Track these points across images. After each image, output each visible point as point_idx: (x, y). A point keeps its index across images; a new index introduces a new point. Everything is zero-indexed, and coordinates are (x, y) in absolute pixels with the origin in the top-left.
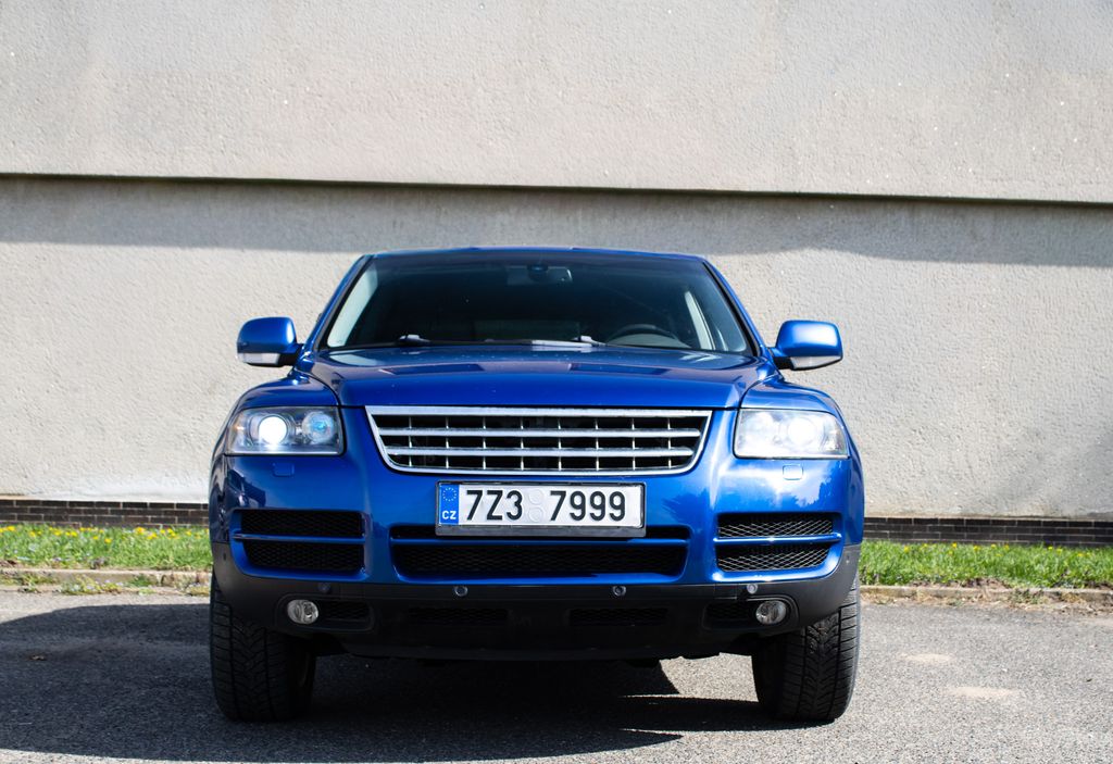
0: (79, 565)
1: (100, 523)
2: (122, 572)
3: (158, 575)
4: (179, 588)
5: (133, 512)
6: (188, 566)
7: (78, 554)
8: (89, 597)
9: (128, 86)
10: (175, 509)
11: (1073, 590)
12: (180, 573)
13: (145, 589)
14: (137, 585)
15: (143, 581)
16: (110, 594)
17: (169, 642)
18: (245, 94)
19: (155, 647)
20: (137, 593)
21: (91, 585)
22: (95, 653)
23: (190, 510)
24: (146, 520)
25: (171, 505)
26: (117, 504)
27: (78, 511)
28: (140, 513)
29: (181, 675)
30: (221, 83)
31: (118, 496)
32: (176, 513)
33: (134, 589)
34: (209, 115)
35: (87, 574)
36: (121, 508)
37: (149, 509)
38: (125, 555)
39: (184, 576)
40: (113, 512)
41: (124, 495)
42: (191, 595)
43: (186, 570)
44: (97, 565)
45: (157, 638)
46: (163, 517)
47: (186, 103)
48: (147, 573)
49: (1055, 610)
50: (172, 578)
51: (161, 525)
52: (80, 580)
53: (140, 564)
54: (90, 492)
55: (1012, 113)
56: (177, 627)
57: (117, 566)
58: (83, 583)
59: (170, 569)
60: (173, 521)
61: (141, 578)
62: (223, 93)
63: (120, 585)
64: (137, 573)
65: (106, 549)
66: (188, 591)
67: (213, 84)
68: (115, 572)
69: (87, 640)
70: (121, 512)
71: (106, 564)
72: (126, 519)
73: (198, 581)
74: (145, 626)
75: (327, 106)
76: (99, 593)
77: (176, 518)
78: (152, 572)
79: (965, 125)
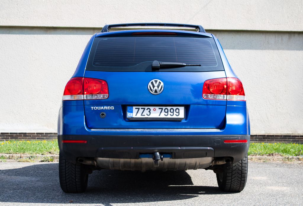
3: (8, 155)
4: (15, 159)
12: (15, 155)
13: (4, 160)
15: (3, 157)
19: (11, 178)
23: (14, 135)
25: (8, 133)
29: (22, 186)
32: (10, 136)
43: (17, 154)
45: (11, 175)
48: (4, 155)
49: (297, 163)
51: (5, 140)
53: (1, 152)
59: (11, 153)
60: (9, 138)
66: (18, 161)
73: (21, 157)
78: (6, 155)
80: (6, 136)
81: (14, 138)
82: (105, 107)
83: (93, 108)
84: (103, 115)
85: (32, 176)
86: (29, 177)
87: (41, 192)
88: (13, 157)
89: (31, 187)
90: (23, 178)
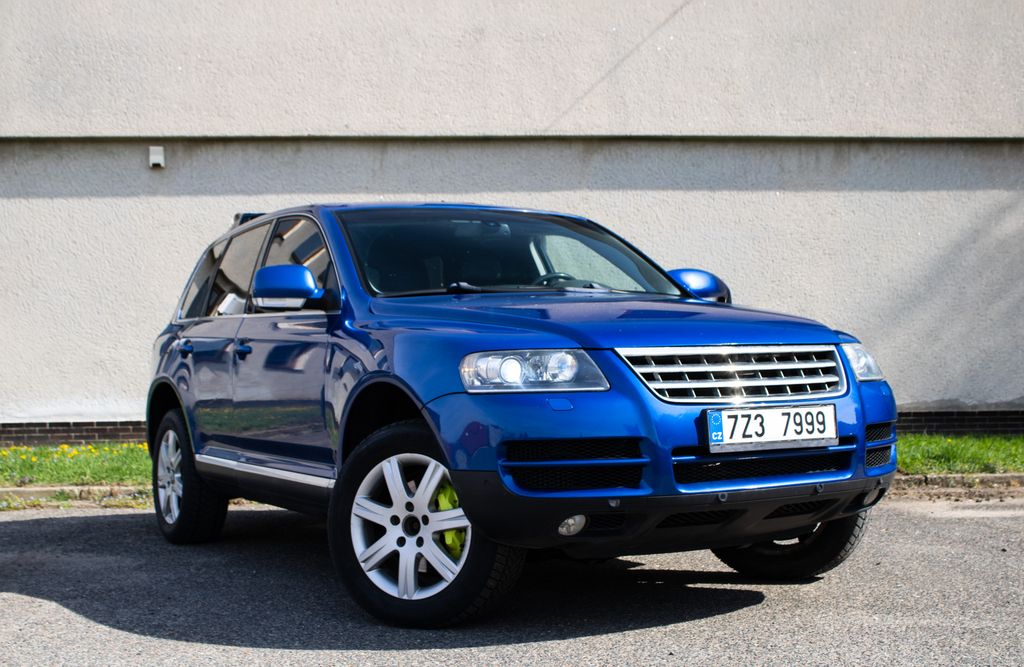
0: (7, 483)
1: (29, 442)
2: (45, 489)
3: (76, 490)
4: (95, 500)
5: (58, 431)
6: (104, 482)
7: (6, 474)
8: (16, 513)
9: (40, 57)
10: (95, 427)
12: (95, 488)
13: (65, 503)
14: (58, 500)
15: (63, 496)
16: (34, 509)
17: (82, 554)
18: (144, 62)
19: (69, 559)
20: (58, 507)
21: (18, 501)
22: (16, 567)
23: (108, 427)
24: (70, 437)
25: (91, 424)
26: (44, 424)
27: (10, 432)
28: (64, 431)
29: (90, 586)
30: (122, 53)
31: (45, 417)
32: (97, 430)
33: (55, 503)
34: (112, 81)
35: (13, 492)
36: (48, 427)
37: (72, 428)
38: (48, 473)
39: (100, 491)
40: (40, 431)
41: (50, 417)
42: (106, 507)
43: (101, 484)
44: (22, 483)
45: (72, 551)
46: (84, 434)
47: (92, 72)
48: (67, 489)
50: (89, 493)
51: (83, 441)
52: (7, 497)
53: (61, 481)
54: (19, 415)
55: (812, 61)
56: (90, 539)
57: (41, 483)
58: (10, 500)
59: (87, 484)
60: (94, 437)
61: (62, 493)
62: (124, 61)
63: (43, 501)
64: (58, 489)
65: (32, 467)
66: (103, 504)
67: (115, 54)
68: (38, 489)
69: (10, 555)
70: (48, 431)
71: (31, 481)
72: (52, 437)
73: (111, 495)
74: (62, 539)
75: (216, 71)
76: (25, 508)
77: (97, 435)
78: (71, 488)
79: (772, 73)
80: (87, 431)
81: (105, 437)
85: (126, 552)
86: (119, 557)
87: (134, 607)
89: (111, 591)
90: (100, 559)
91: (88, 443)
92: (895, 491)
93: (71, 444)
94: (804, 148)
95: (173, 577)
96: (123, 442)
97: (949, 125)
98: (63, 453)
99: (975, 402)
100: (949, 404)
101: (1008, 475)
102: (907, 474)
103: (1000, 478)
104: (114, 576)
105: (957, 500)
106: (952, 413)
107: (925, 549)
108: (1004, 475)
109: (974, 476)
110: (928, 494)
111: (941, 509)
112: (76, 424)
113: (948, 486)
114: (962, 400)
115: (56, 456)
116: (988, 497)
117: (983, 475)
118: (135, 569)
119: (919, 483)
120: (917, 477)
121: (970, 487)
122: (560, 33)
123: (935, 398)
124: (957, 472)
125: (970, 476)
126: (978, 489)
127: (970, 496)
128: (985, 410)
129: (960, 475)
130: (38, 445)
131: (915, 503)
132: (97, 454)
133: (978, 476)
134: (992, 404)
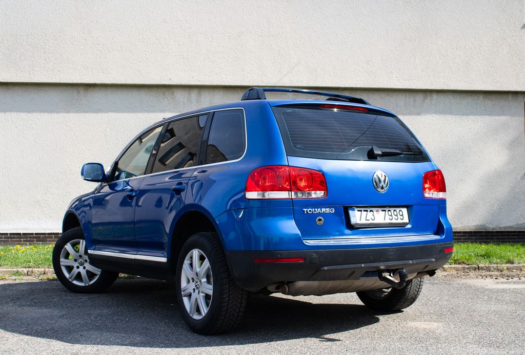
2: (8, 270)
3: (25, 270)
5: (15, 238)
10: (34, 236)
11: (449, 266)
12: (36, 269)
13: (19, 277)
14: (15, 276)
15: (18, 274)
19: (22, 311)
20: (15, 279)
23: (41, 236)
24: (21, 241)
25: (32, 234)
26: (7, 234)
28: (17, 238)
30: (51, 39)
31: (7, 230)
32: (35, 238)
34: (46, 53)
38: (9, 261)
39: (38, 271)
40: (5, 238)
41: (10, 230)
43: (39, 267)
45: (24, 306)
47: (35, 48)
48: (20, 270)
49: (443, 276)
51: (28, 243)
53: (17, 266)
55: (412, 50)
57: (5, 267)
59: (31, 267)
60: (33, 241)
61: (17, 272)
62: (52, 43)
63: (7, 276)
64: (15, 270)
66: (40, 278)
67: (48, 39)
68: (4, 270)
70: (9, 238)
72: (11, 241)
73: (45, 273)
75: (101, 49)
77: (35, 240)
78: (22, 269)
79: (392, 55)
80: (30, 237)
81: (39, 241)
82: (323, 209)
83: (307, 211)
84: (320, 220)
85: (54, 306)
86: (50, 309)
88: (33, 272)
89: (47, 330)
90: (40, 311)
91: (30, 244)
92: (463, 274)
93: (22, 245)
94: (407, 94)
95: (82, 322)
96: (49, 244)
97: (482, 84)
98: (17, 250)
99: (494, 226)
100: (481, 227)
101: (521, 265)
102: (468, 265)
103: (517, 267)
104: (49, 321)
105: (497, 279)
106: (482, 232)
107: (493, 308)
108: (519, 265)
109: (504, 265)
110: (481, 275)
111: (489, 283)
112: (24, 234)
113: (490, 271)
114: (487, 225)
115: (13, 251)
116: (513, 277)
117: (508, 265)
118: (61, 317)
119: (475, 269)
120: (474, 266)
121: (501, 271)
122: (282, 33)
123: (474, 224)
124: (494, 263)
125: (501, 266)
126: (506, 272)
127: (502, 276)
128: (499, 230)
129: (496, 265)
130: (4, 245)
131: (475, 280)
132: (36, 250)
133: (505, 266)
134: (502, 227)
